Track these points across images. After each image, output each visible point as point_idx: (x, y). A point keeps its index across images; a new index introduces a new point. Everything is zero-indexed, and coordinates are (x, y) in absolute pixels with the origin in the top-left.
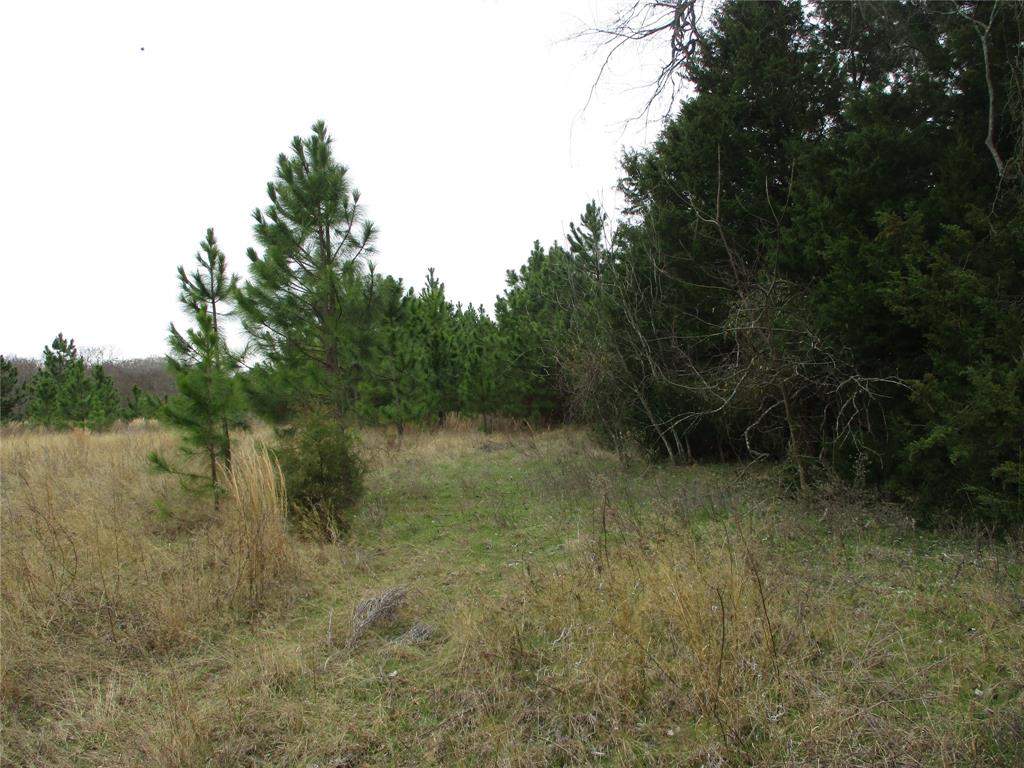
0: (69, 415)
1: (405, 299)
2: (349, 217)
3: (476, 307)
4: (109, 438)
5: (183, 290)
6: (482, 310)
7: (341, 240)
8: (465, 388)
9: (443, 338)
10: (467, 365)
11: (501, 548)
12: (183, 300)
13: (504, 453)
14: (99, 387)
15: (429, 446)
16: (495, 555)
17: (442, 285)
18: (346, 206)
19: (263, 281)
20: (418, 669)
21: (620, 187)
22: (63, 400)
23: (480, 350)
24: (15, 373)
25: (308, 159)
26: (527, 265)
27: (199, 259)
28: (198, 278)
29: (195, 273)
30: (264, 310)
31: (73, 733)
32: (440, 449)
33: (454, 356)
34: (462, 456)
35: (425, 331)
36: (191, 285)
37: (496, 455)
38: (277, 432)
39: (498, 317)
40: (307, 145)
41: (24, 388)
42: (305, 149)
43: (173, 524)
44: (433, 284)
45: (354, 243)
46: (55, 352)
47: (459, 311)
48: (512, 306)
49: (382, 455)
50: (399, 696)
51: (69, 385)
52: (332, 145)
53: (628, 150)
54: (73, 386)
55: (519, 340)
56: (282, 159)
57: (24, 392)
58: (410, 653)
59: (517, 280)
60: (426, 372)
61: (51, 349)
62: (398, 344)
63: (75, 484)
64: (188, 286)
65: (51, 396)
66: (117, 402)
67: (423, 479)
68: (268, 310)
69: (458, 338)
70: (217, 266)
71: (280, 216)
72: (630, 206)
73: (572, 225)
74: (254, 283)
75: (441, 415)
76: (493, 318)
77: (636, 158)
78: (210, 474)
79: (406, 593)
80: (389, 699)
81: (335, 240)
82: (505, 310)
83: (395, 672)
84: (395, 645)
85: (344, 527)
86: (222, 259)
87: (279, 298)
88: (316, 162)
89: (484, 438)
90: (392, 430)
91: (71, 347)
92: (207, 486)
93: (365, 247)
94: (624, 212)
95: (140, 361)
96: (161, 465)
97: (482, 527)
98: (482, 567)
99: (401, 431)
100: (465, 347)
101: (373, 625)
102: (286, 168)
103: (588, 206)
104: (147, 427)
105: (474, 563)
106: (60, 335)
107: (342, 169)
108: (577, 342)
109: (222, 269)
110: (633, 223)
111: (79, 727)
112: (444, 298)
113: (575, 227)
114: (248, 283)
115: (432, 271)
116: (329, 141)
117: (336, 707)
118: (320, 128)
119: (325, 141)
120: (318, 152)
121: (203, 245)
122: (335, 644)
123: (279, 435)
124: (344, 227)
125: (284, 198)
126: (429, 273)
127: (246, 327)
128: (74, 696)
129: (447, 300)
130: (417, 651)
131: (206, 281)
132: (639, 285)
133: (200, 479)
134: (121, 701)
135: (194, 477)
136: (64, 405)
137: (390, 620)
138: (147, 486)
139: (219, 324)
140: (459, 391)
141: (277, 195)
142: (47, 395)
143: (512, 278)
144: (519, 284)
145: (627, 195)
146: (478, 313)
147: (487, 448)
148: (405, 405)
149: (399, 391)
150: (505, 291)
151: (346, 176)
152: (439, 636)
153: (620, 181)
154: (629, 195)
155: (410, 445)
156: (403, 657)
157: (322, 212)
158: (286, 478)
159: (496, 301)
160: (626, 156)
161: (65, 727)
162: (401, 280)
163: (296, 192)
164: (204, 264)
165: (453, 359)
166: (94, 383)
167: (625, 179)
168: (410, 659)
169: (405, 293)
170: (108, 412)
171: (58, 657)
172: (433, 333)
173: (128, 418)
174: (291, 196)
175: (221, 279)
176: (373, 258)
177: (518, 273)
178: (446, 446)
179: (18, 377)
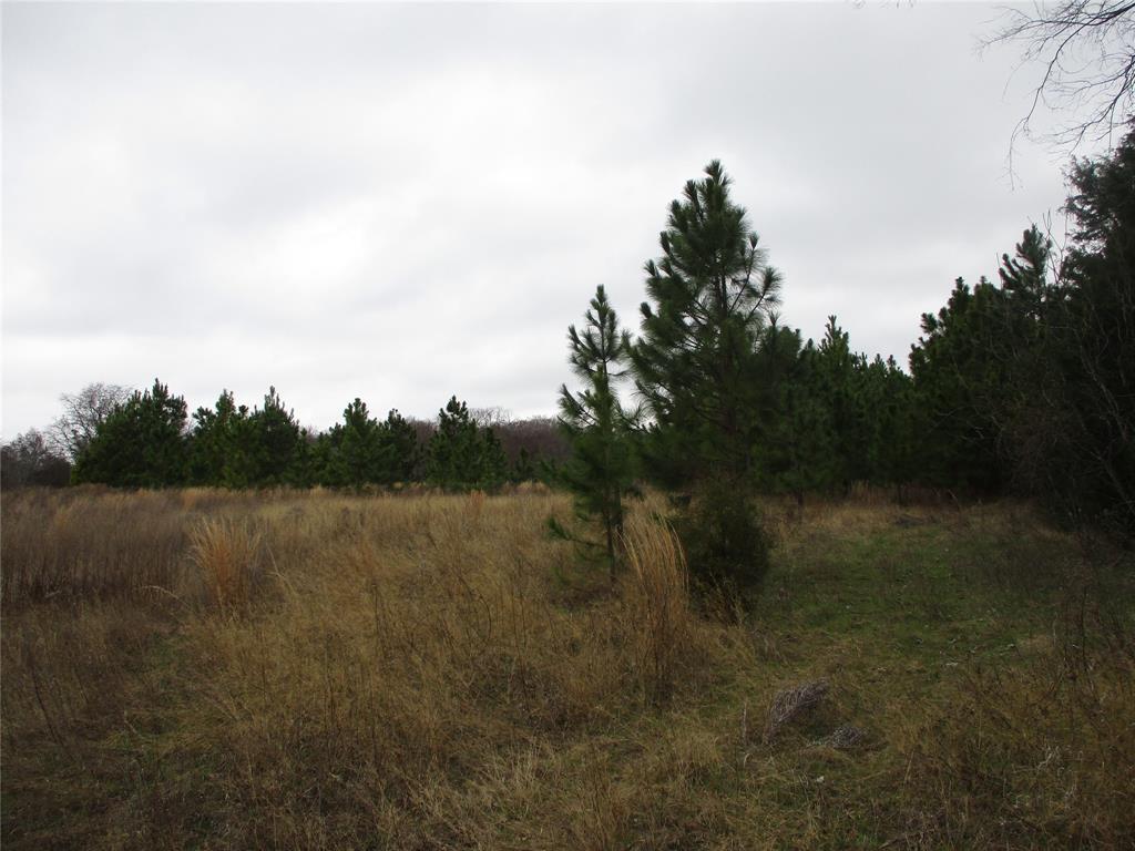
0: (463, 478)
1: (804, 352)
2: (748, 265)
3: (885, 359)
4: (501, 502)
5: (574, 351)
6: (891, 361)
7: (739, 290)
8: (875, 452)
9: (847, 396)
10: (877, 426)
11: (934, 644)
12: (574, 361)
13: (925, 529)
14: (489, 449)
15: (834, 519)
16: (929, 651)
17: (846, 335)
18: (743, 253)
19: (656, 338)
20: (848, 777)
21: (1071, 208)
22: (458, 462)
23: (892, 410)
24: (414, 435)
25: (702, 204)
26: (948, 307)
27: (590, 317)
28: (589, 337)
29: (586, 332)
30: (657, 368)
31: (497, 800)
32: (847, 523)
33: (861, 415)
34: (874, 532)
35: (826, 388)
36: (583, 345)
37: (916, 531)
38: (671, 499)
39: (913, 369)
40: (701, 190)
41: (422, 450)
42: (699, 194)
43: (571, 593)
44: (834, 333)
45: (753, 293)
46: (449, 414)
47: (865, 364)
48: (931, 357)
49: (781, 526)
50: (828, 806)
51: (463, 447)
52: (728, 186)
53: (1080, 161)
54: (466, 448)
55: (940, 396)
56: (675, 206)
57: (422, 454)
58: (836, 757)
59: (936, 326)
60: (829, 434)
61: (446, 412)
62: (796, 402)
63: (475, 546)
64: (579, 346)
65: (447, 458)
66: (506, 464)
67: (831, 558)
68: (661, 369)
69: (866, 394)
70: (607, 324)
71: (674, 268)
72: (1085, 230)
73: (1005, 257)
74: (646, 341)
75: (846, 484)
76: (907, 371)
77: (1092, 170)
78: (605, 543)
79: (829, 687)
80: (818, 808)
81: (732, 290)
82: (922, 361)
83: (822, 778)
84: (821, 746)
85: (748, 607)
86: (613, 316)
87: (673, 355)
88: (710, 208)
89: (900, 512)
90: (790, 501)
91: (464, 409)
92: (603, 555)
93: (766, 297)
94: (1075, 238)
95: (525, 422)
96: (557, 531)
97: (907, 618)
98: (913, 665)
99: (801, 502)
100: (873, 405)
101: (792, 720)
102: (679, 214)
103: (1026, 233)
104: (535, 491)
105: (904, 659)
106: (454, 398)
107: (739, 211)
108: (1020, 398)
109: (612, 327)
110: (1089, 250)
111: (501, 794)
112: (847, 349)
113: (1010, 259)
114: (640, 340)
115: (833, 319)
116: (725, 183)
117: (758, 809)
118: (714, 169)
119: (721, 183)
120: (713, 196)
121: (593, 303)
122: (751, 739)
123: (674, 503)
124: (742, 275)
125: (678, 249)
126: (830, 322)
127: (640, 387)
128: (494, 762)
129: (852, 351)
130: (844, 756)
131: (597, 340)
132: (1101, 326)
133: (596, 548)
134: (539, 773)
135: (590, 545)
136: (458, 468)
137: (811, 717)
138: (542, 552)
139: (610, 385)
140: (869, 456)
141: (671, 245)
142: (443, 457)
143: (929, 323)
144: (937, 331)
145: (1079, 216)
146: (887, 366)
147: (903, 523)
148: (805, 471)
149: (799, 457)
150: (921, 339)
151: (744, 219)
152: (869, 741)
153: (1071, 200)
154: (1082, 215)
155: (813, 516)
156: (829, 761)
157: (718, 260)
158: (685, 550)
159: (911, 351)
160: (1078, 169)
161: (489, 792)
162: (798, 331)
163: (691, 241)
164: (595, 323)
165: (860, 420)
166: (485, 445)
167: (1077, 198)
168: (837, 764)
169: (803, 345)
170: (499, 474)
171: (476, 720)
172: (835, 389)
173: (516, 481)
174: (685, 246)
175: (612, 338)
176: (775, 309)
177: (937, 317)
178: (855, 520)
179: (417, 440)
